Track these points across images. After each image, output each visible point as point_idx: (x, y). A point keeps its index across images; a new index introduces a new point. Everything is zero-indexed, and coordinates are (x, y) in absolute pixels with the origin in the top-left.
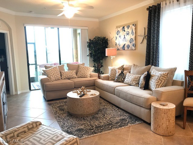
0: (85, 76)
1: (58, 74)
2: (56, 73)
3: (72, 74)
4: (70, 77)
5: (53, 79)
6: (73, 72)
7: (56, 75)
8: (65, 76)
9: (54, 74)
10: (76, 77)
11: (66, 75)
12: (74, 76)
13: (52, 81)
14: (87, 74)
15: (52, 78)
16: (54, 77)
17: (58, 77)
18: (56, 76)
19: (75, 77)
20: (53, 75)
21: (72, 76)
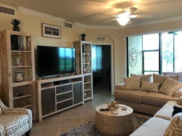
0: (165, 92)
1: (136, 84)
2: (133, 83)
3: (152, 87)
4: (149, 90)
5: (129, 88)
6: (155, 85)
7: (133, 84)
8: (144, 88)
9: (131, 83)
10: (157, 91)
11: (145, 86)
12: (154, 89)
13: (127, 90)
14: (169, 91)
15: (127, 86)
16: (130, 86)
17: (135, 87)
18: (133, 86)
19: (154, 91)
20: (129, 84)
21: (152, 89)
